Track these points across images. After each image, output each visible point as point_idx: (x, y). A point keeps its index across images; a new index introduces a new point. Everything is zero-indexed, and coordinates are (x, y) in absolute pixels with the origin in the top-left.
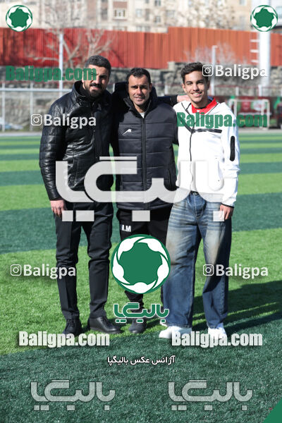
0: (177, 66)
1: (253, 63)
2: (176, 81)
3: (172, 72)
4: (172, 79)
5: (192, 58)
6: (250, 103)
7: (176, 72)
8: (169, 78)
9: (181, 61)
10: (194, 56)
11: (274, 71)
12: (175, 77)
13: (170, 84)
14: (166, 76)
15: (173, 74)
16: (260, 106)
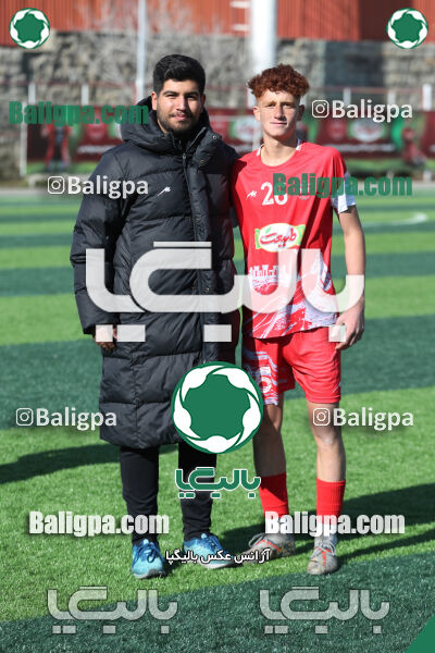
0: (60, 40)
1: (236, 33)
2: (59, 73)
3: (49, 53)
4: (49, 70)
5: (97, 22)
6: (228, 125)
7: (59, 53)
8: (42, 67)
9: (70, 27)
10: (100, 17)
11: (287, 50)
12: (57, 66)
13: (47, 79)
14: (36, 62)
15: (52, 59)
16: (251, 131)
